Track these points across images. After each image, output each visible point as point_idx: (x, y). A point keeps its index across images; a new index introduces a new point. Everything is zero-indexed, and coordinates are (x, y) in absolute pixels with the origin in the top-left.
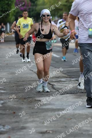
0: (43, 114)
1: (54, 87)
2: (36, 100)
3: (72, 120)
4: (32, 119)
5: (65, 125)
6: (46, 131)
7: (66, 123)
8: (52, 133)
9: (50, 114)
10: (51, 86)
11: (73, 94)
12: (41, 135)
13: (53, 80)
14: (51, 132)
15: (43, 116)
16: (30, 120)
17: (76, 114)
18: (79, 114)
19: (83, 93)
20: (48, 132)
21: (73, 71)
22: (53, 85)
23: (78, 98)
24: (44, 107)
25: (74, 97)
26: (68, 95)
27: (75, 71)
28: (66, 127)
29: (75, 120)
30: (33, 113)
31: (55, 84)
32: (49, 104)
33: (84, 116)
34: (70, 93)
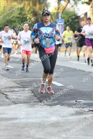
1: (8, 97)
3: (25, 128)
5: (18, 133)
9: (4, 123)
10: (5, 96)
11: (26, 103)
13: (7, 90)
17: (29, 123)
18: (32, 122)
19: (36, 102)
21: (27, 81)
22: (6, 95)
23: (31, 107)
25: (28, 106)
26: (21, 104)
28: (19, 135)
29: (28, 129)
31: (8, 93)
32: (3, 114)
34: (23, 102)
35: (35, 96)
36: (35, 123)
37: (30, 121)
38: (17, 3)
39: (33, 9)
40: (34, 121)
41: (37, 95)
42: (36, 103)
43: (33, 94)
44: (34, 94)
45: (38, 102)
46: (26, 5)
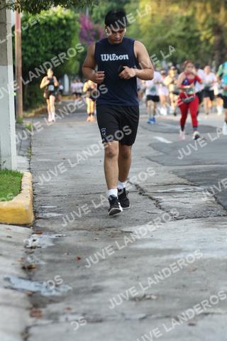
0: (137, 261)
1: (161, 204)
2: (122, 232)
3: (197, 272)
4: (115, 272)
5: (182, 282)
6: (145, 296)
7: (185, 278)
8: (156, 299)
9: (151, 260)
10: (154, 202)
11: (200, 217)
12: (134, 303)
14: (153, 297)
15: (139, 265)
16: (110, 273)
17: (205, 260)
18: (211, 259)
19: (219, 216)
20: (148, 297)
21: (200, 171)
22: (157, 201)
23: (209, 227)
24: (140, 246)
25: (202, 224)
26: (188, 220)
27: (204, 171)
28: (184, 286)
29: (203, 273)
30: (116, 258)
31: (161, 197)
32: (150, 240)
33: (222, 264)
34: (193, 216)
35: (219, 203)
36: (219, 261)
37: (208, 255)
38: (180, 7)
39: (213, 19)
40: (215, 255)
41: (221, 201)
42: (219, 218)
43: (214, 199)
44: (216, 198)
45: (224, 216)
46: (199, 11)
